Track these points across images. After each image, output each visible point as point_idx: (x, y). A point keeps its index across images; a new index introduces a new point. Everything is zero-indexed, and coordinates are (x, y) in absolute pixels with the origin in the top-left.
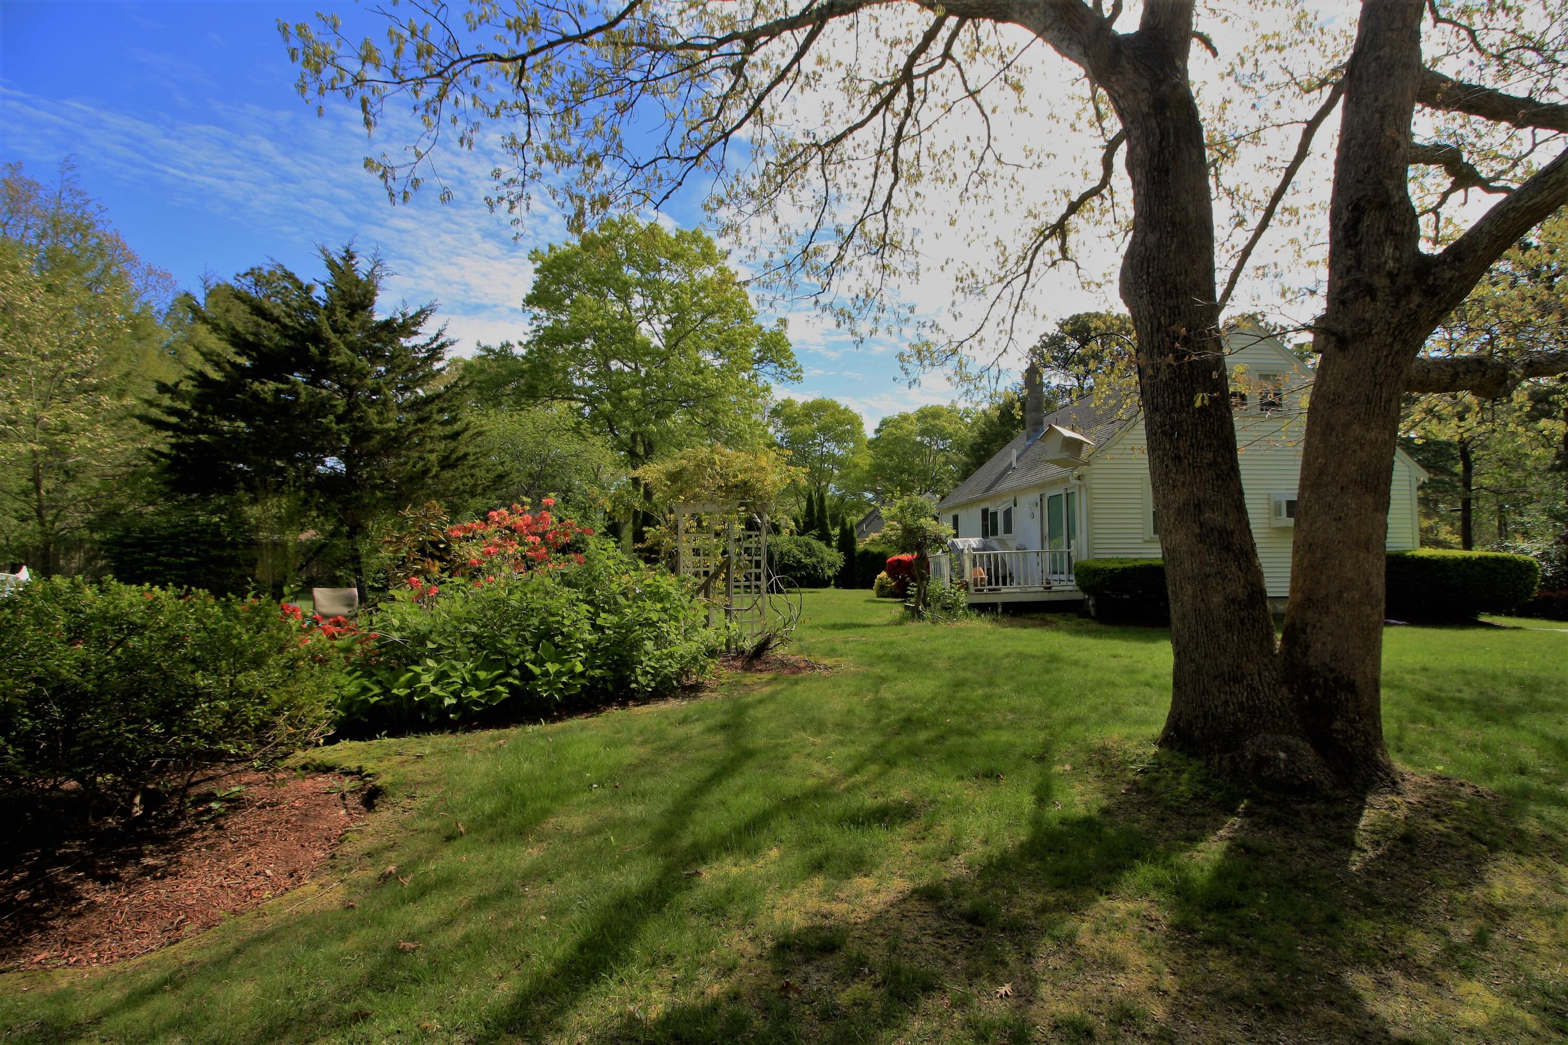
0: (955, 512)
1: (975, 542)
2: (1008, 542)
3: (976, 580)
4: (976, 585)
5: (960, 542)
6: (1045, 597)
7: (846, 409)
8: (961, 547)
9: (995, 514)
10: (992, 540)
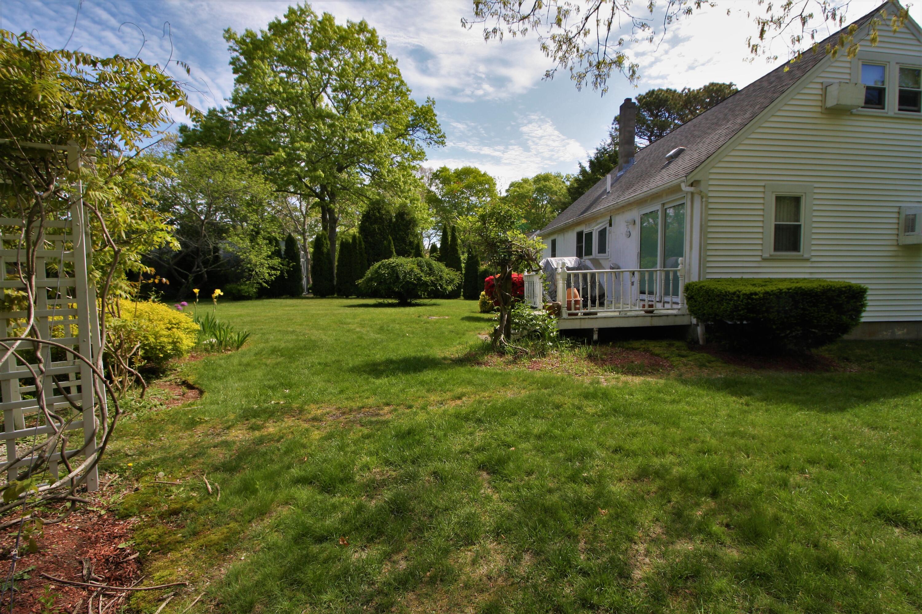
0: (553, 237)
1: (571, 261)
2: (602, 262)
3: (569, 303)
4: (569, 308)
5: (555, 262)
6: (647, 322)
7: (485, 174)
8: (555, 265)
9: (589, 235)
10: (586, 260)
